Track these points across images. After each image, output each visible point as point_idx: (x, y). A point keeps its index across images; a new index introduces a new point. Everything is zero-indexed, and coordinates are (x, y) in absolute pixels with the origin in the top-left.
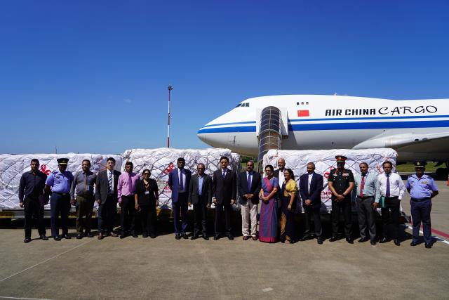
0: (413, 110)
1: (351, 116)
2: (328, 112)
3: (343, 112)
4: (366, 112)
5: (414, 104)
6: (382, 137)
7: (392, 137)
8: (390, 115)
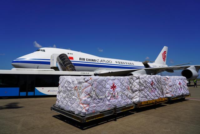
0: (106, 62)
1: (88, 61)
2: (80, 59)
3: (86, 60)
4: (93, 60)
5: (106, 59)
6: (98, 70)
7: (101, 70)
8: (100, 62)
